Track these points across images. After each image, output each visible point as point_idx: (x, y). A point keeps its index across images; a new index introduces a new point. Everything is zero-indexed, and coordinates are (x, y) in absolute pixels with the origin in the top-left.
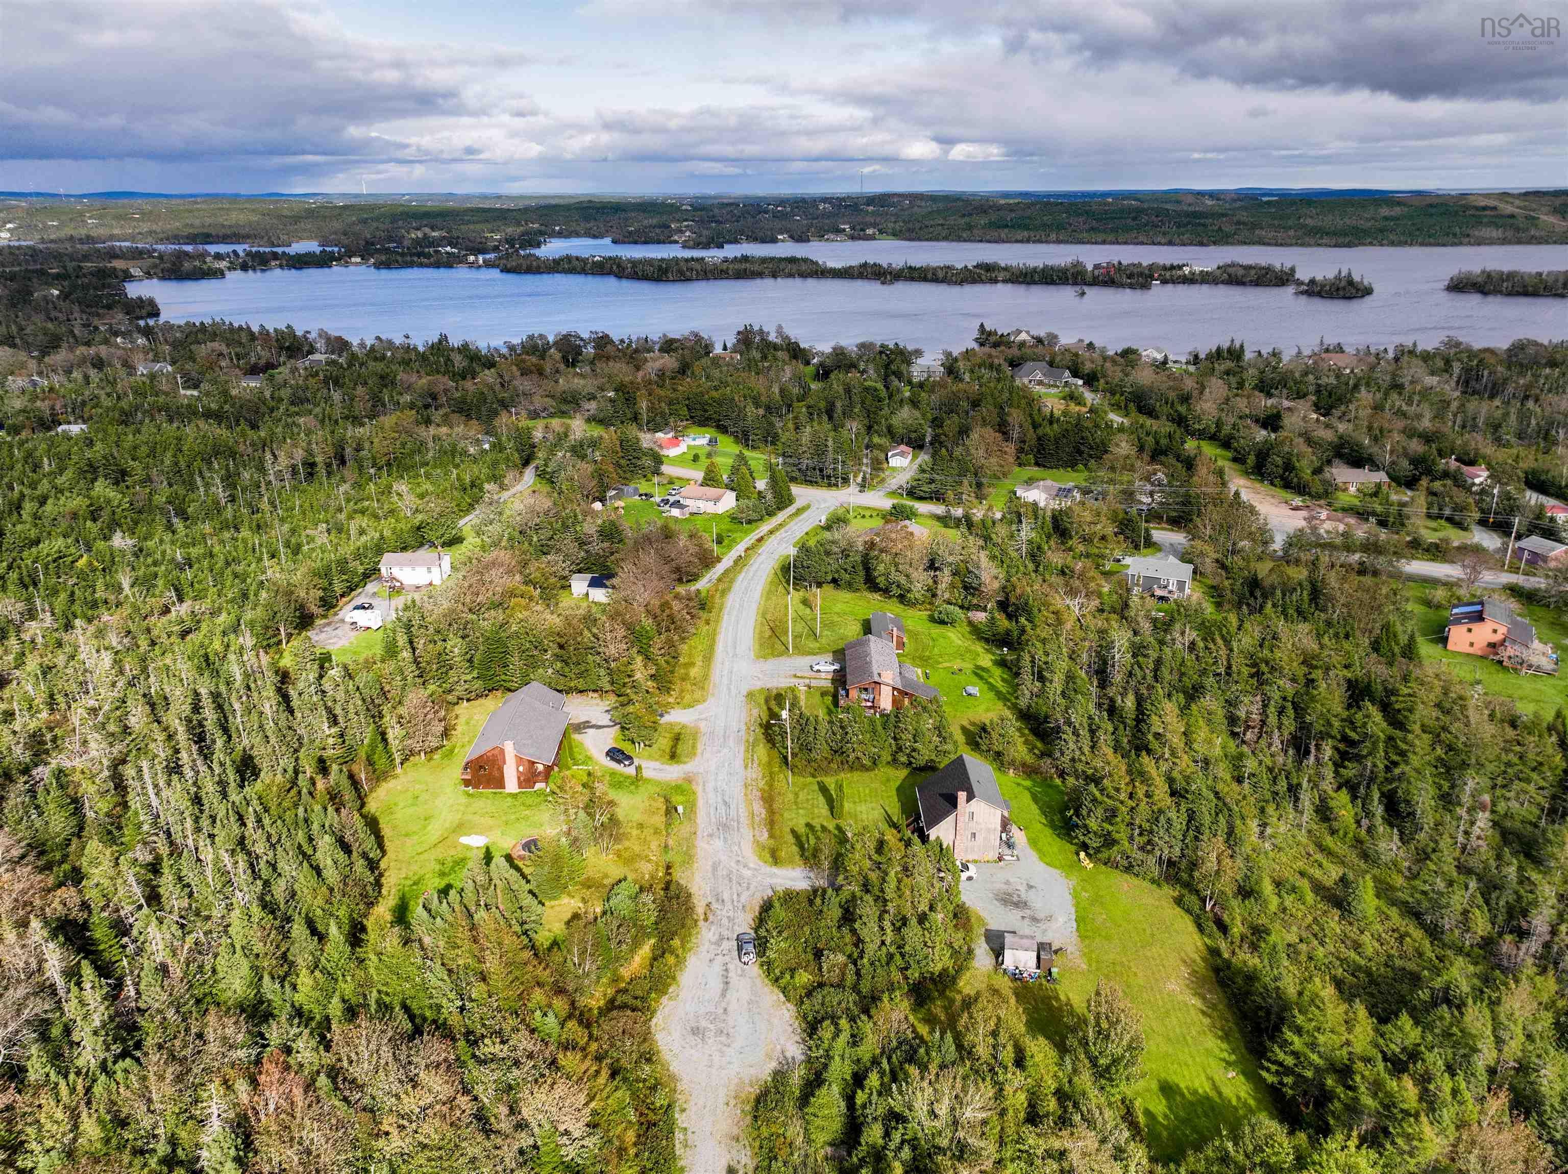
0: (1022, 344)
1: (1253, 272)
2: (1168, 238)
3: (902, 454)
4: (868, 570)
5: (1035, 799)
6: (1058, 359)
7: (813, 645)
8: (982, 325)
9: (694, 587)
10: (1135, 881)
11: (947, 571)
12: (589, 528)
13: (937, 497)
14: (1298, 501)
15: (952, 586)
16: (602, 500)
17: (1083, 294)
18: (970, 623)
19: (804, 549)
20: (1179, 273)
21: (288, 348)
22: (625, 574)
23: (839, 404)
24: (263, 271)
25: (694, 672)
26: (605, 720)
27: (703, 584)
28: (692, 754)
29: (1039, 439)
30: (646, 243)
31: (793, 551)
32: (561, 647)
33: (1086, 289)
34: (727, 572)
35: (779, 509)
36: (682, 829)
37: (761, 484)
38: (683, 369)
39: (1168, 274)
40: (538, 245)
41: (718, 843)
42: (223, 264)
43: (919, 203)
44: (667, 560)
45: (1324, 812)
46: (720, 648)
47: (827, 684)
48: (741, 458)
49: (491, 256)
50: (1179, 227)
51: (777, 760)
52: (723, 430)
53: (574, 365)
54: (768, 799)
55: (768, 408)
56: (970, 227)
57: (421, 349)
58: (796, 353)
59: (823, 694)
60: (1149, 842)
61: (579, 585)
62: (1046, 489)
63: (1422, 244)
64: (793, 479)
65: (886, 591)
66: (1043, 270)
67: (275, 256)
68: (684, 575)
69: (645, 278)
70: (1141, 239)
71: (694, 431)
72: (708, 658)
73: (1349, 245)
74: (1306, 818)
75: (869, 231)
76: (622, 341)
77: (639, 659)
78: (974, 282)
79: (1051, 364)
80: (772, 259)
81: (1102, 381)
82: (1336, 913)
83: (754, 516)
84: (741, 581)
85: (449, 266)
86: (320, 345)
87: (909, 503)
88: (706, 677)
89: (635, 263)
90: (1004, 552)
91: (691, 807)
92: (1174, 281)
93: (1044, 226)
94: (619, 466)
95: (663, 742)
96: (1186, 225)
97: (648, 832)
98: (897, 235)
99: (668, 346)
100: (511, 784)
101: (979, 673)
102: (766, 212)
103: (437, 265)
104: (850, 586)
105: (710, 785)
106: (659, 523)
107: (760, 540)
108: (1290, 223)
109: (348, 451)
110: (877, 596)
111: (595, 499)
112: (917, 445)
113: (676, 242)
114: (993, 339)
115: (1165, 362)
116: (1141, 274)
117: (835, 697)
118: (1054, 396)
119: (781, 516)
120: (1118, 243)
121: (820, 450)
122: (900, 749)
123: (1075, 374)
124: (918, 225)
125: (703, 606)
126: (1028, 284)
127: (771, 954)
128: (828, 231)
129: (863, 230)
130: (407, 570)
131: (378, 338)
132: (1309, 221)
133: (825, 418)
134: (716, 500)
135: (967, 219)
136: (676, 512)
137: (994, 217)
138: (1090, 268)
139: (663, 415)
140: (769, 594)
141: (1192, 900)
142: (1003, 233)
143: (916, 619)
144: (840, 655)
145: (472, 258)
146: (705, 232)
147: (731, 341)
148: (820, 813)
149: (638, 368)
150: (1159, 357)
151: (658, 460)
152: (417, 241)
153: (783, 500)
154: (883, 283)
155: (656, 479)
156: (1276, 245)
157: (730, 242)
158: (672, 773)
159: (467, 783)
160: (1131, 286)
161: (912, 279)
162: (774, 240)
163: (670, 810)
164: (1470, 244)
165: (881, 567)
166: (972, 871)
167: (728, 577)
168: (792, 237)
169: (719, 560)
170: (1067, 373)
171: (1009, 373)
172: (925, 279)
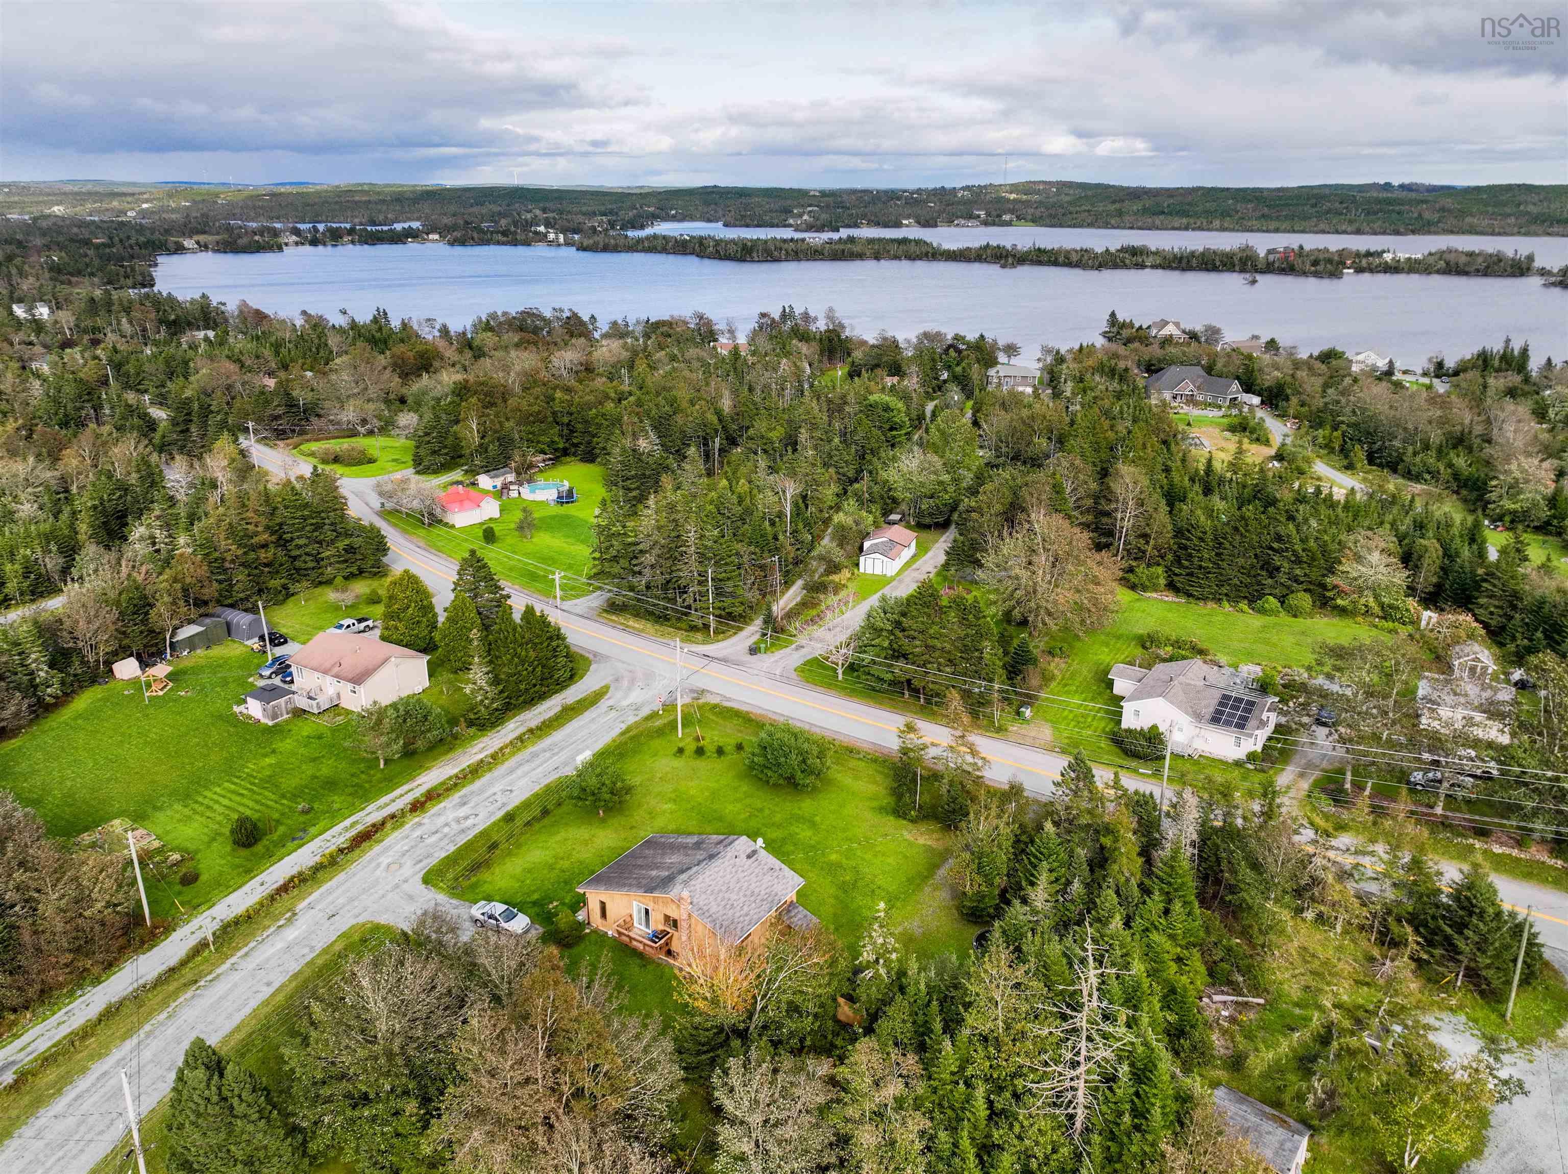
0: (1168, 341)
2: (1355, 226)
3: (896, 546)
6: (1219, 365)
8: (1113, 315)
17: (1254, 282)
20: (1379, 260)
29: (1179, 533)
30: (758, 226)
33: (1258, 277)
39: (1364, 262)
40: (641, 227)
43: (1066, 190)
49: (578, 236)
50: (1368, 214)
56: (1120, 213)
66: (1203, 254)
69: (728, 257)
70: (1322, 226)
75: (1007, 217)
78: (1115, 266)
79: (1209, 370)
80: (884, 241)
81: (1294, 401)
85: (529, 244)
92: (1371, 270)
93: (1208, 213)
96: (1376, 213)
102: (899, 199)
103: (514, 243)
108: (1507, 209)
112: (930, 524)
113: (790, 226)
114: (1126, 333)
115: (1390, 372)
116: (1330, 261)
118: (1212, 423)
120: (1294, 231)
123: (1248, 388)
124: (1061, 212)
126: (1183, 270)
128: (960, 218)
129: (999, 216)
132: (1532, 208)
135: (1117, 206)
138: (1262, 254)
145: (553, 238)
146: (825, 217)
150: (1381, 363)
154: (1003, 267)
157: (847, 226)
160: (1317, 275)
161: (1039, 263)
162: (898, 225)
168: (918, 222)
170: (1236, 386)
171: (1141, 383)
172: (1056, 263)
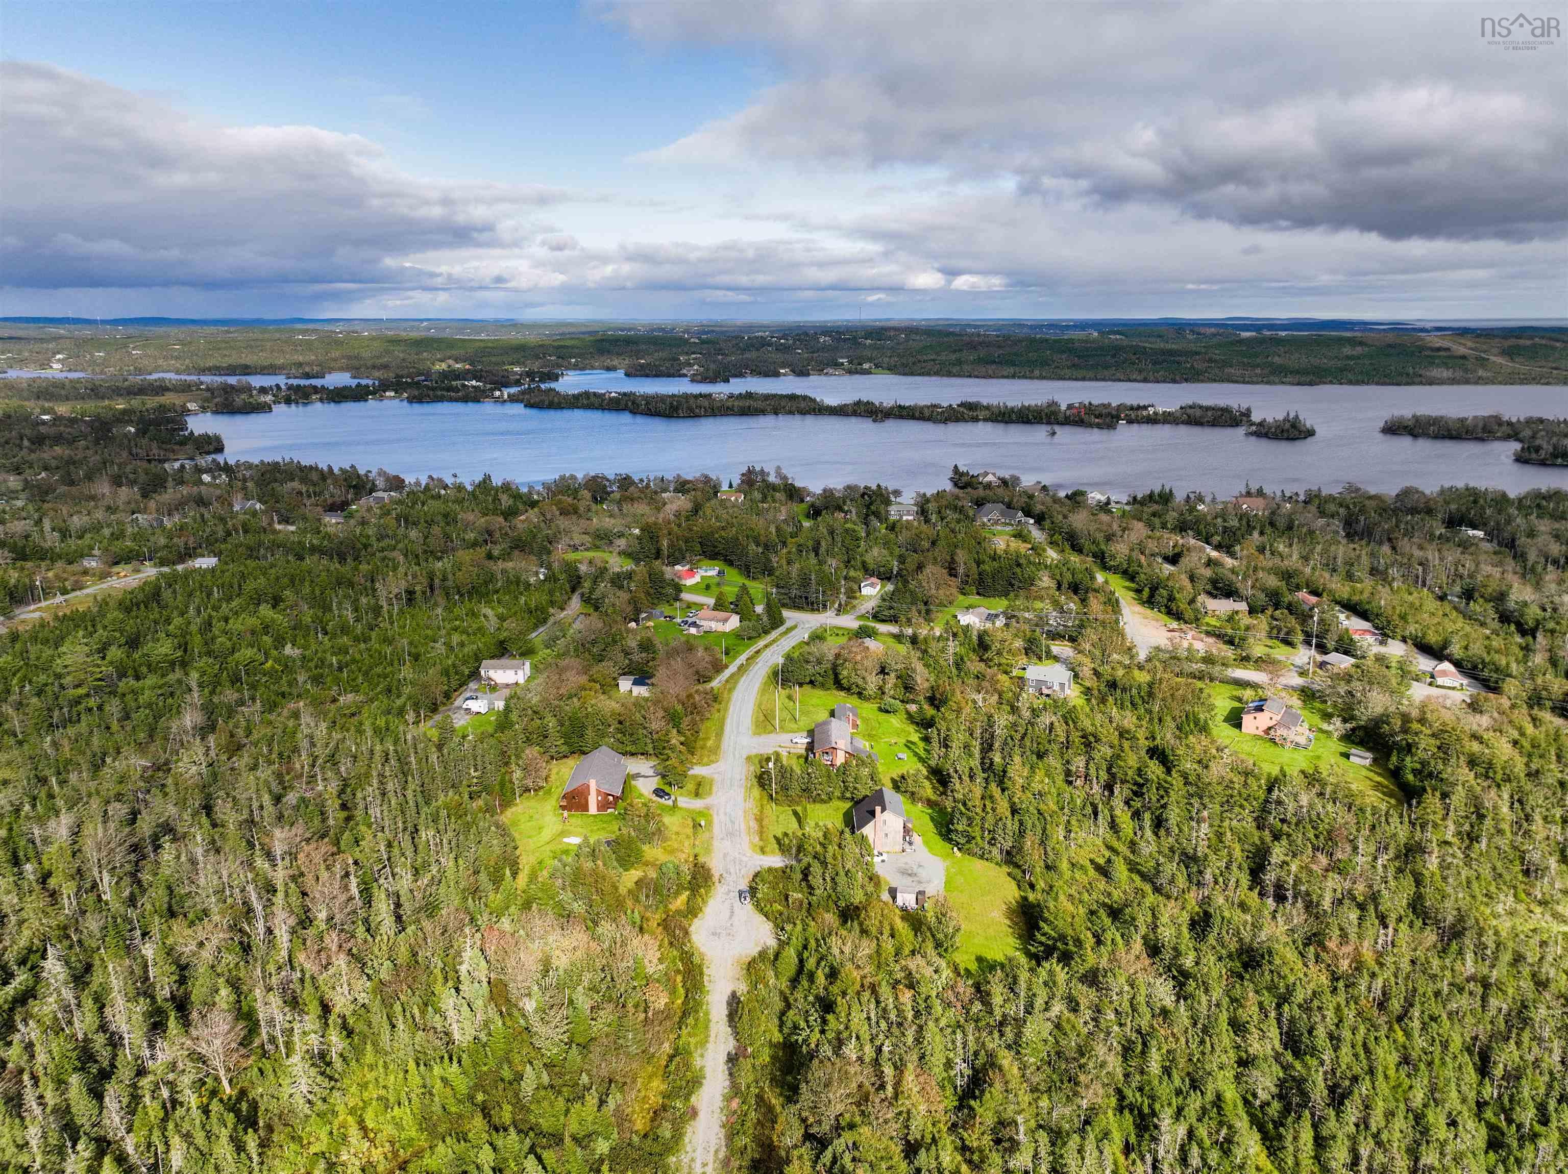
0: (988, 486)
1: (1210, 413)
2: (1144, 374)
3: (872, 585)
4: (836, 675)
5: (932, 819)
6: (1016, 500)
7: (793, 726)
8: (956, 464)
9: (708, 686)
10: (986, 863)
11: (893, 675)
12: (632, 643)
13: (894, 620)
14: (1174, 625)
15: (896, 685)
16: (636, 621)
17: (1054, 433)
18: (908, 712)
19: (789, 658)
20: (1145, 413)
21: (355, 487)
22: (661, 674)
23: (823, 544)
24: (305, 404)
25: (710, 743)
26: (651, 772)
27: (715, 684)
28: (710, 793)
29: (980, 574)
30: (657, 376)
31: (781, 661)
32: (620, 723)
33: (1057, 428)
34: (732, 676)
35: (773, 628)
36: (703, 836)
37: (759, 609)
38: (696, 509)
39: (1134, 414)
40: (556, 378)
41: (727, 843)
42: (269, 398)
43: (913, 337)
44: (690, 666)
45: (1113, 825)
46: (728, 728)
47: (803, 752)
48: (744, 588)
49: (513, 390)
50: (1154, 364)
51: (766, 798)
52: (730, 563)
53: (601, 502)
54: (760, 820)
55: (766, 547)
56: (959, 362)
57: (469, 488)
58: (793, 493)
59: (799, 757)
60: (993, 838)
61: (625, 684)
62: (979, 615)
63: (1377, 384)
64: (784, 605)
65: (848, 690)
66: (1020, 410)
67: (316, 390)
68: (703, 678)
69: (658, 414)
71: (706, 562)
72: (720, 734)
73: (1311, 384)
74: (1101, 831)
75: (866, 366)
76: (642, 480)
77: (675, 731)
78: (957, 420)
79: (1009, 505)
80: (774, 396)
81: (1049, 520)
82: (1104, 879)
83: (754, 634)
84: (743, 682)
85: (476, 400)
86: (380, 483)
87: (872, 624)
88: (718, 747)
89: (648, 399)
90: (936, 662)
91: (710, 823)
92: (1139, 421)
93: (1030, 362)
94: (649, 594)
95: (690, 786)
96: (1160, 363)
97: (682, 837)
98: (892, 369)
99: (682, 487)
100: (593, 809)
101: (909, 745)
102: (770, 345)
103: (465, 399)
104: (823, 686)
105: (722, 811)
106: (683, 639)
107: (758, 652)
108: (1258, 361)
109: (437, 581)
110: (842, 694)
111: (631, 620)
112: (885, 577)
113: (685, 376)
114: (964, 479)
115: (1108, 503)
116: (1109, 414)
117: (806, 759)
118: (1007, 534)
119: (774, 634)
120: (1097, 380)
121: (805, 581)
122: (846, 788)
123: (1028, 514)
124: (911, 360)
125: (715, 699)
126: (1006, 423)
127: (759, 896)
128: (828, 365)
129: (860, 364)
130: (500, 672)
131: (430, 477)
132: (1277, 359)
133: (812, 555)
134: (725, 620)
135: (957, 355)
136: (693, 630)
137: (982, 353)
138: (1063, 407)
139: (680, 550)
140: (763, 691)
141: (1018, 872)
142: (991, 369)
143: (869, 709)
144: (811, 733)
145: (497, 393)
146: (713, 366)
147: (736, 482)
148: (793, 825)
149: (658, 510)
150: (1103, 499)
151: (678, 589)
152: (444, 375)
153: (776, 621)
154: (875, 421)
155: (678, 604)
156: (1244, 382)
157: (736, 376)
158: (697, 804)
159: (563, 808)
160: (1099, 426)
161: (901, 417)
162: (777, 375)
163: (696, 826)
164: (1421, 383)
165: (845, 673)
166: (885, 857)
167: (733, 680)
168: (793, 371)
169: (726, 667)
170: (1020, 514)
171: (971, 513)
172: (913, 417)
